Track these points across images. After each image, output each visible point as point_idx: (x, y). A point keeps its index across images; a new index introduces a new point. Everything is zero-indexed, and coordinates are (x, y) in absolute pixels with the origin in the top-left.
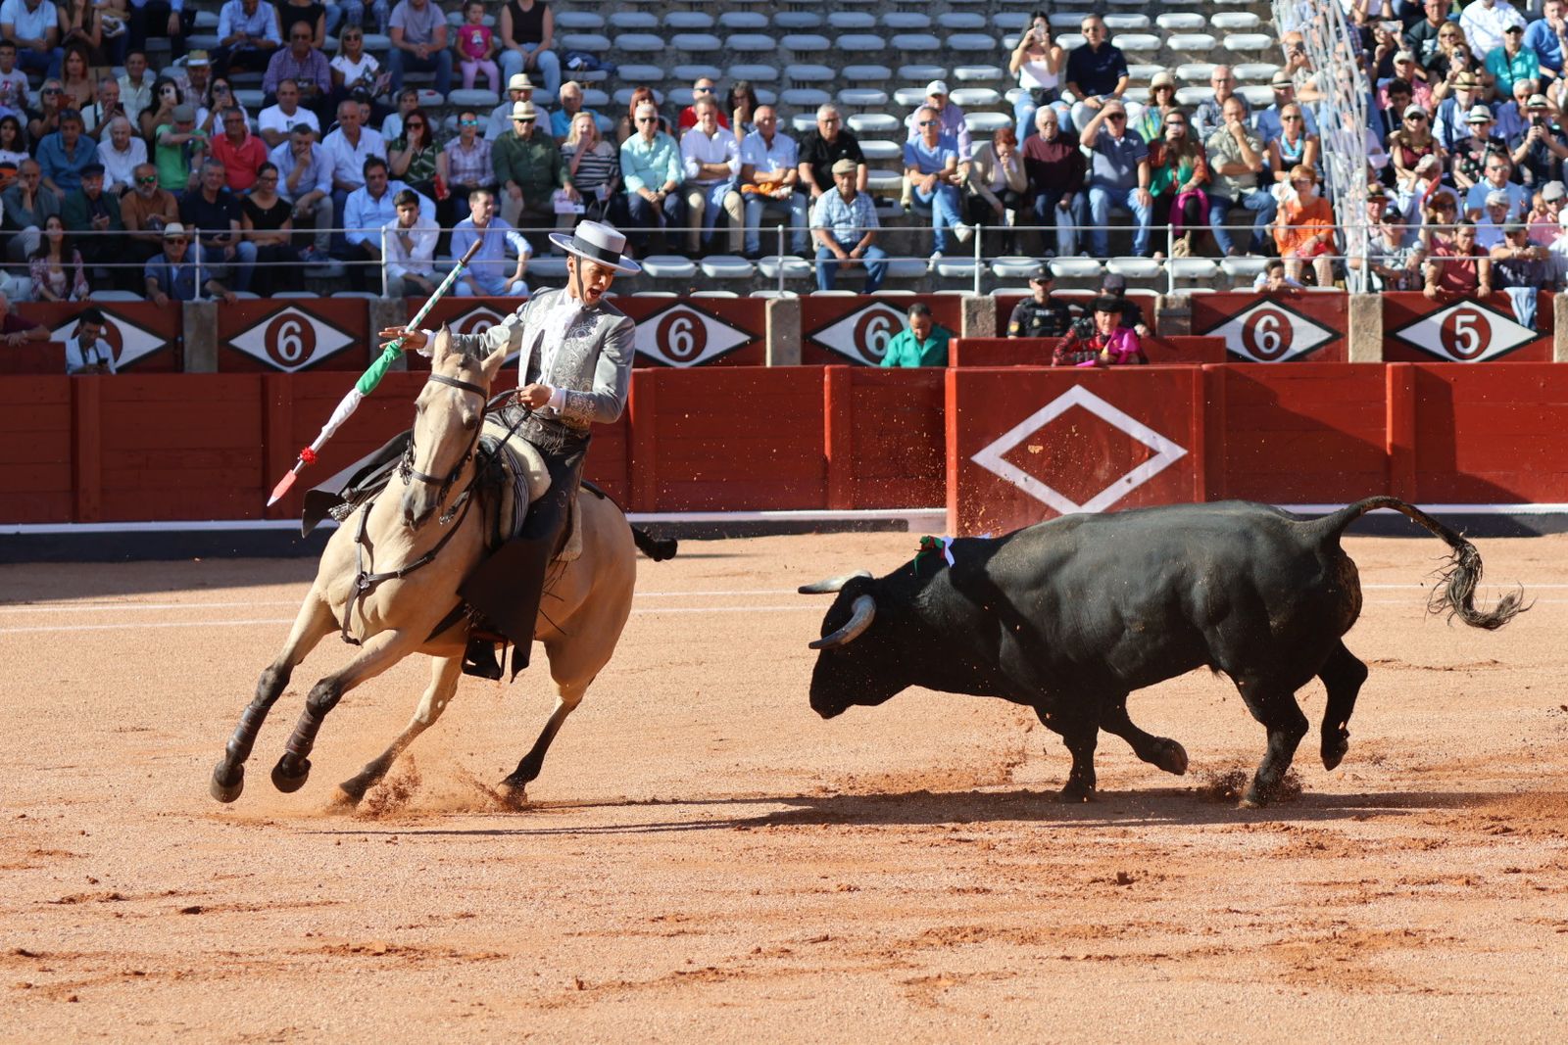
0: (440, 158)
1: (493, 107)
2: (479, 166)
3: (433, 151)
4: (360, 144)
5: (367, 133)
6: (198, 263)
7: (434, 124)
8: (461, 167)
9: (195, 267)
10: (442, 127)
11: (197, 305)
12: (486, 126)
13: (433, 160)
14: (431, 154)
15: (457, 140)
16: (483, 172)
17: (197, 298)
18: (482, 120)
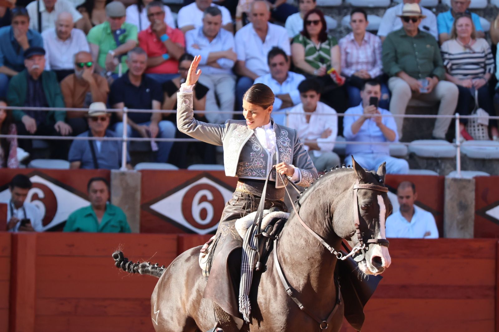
0: (334, 51)
1: (385, 8)
2: (371, 59)
3: (329, 44)
4: (268, 38)
5: (274, 28)
6: (125, 137)
7: (331, 21)
8: (354, 60)
9: (122, 141)
10: (339, 25)
11: (123, 174)
12: (378, 25)
13: (328, 52)
14: (328, 47)
15: (351, 36)
16: (374, 64)
17: (124, 168)
18: (372, 19)
